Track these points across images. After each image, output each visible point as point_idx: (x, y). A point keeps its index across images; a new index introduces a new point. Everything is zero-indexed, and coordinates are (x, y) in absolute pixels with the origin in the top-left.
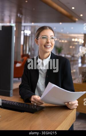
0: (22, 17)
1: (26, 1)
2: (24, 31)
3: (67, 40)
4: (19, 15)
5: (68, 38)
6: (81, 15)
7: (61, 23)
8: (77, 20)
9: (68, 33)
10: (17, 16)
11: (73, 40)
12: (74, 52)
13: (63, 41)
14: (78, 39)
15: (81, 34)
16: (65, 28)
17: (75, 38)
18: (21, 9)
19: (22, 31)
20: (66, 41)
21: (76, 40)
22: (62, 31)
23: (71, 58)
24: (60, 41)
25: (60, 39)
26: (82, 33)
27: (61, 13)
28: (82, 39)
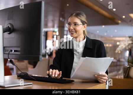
0: (64, 21)
1: (68, 5)
2: (67, 35)
3: (111, 44)
4: (61, 19)
5: (113, 42)
6: (124, 17)
7: (103, 26)
8: (120, 22)
9: (112, 36)
10: (60, 20)
11: (118, 43)
12: (120, 57)
13: (107, 45)
16: (108, 32)
17: (119, 41)
18: (63, 13)
19: (65, 35)
23: (117, 62)
26: (127, 36)
27: (102, 15)
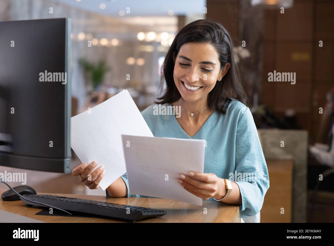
3: (118, 38)
5: (123, 30)
9: (122, 13)
11: (141, 36)
13: (104, 42)
14: (158, 33)
15: (166, 15)
17: (145, 29)
20: (115, 42)
21: (151, 36)
22: (103, 6)
24: (95, 42)
25: (95, 35)
26: (171, 12)
28: (169, 33)
